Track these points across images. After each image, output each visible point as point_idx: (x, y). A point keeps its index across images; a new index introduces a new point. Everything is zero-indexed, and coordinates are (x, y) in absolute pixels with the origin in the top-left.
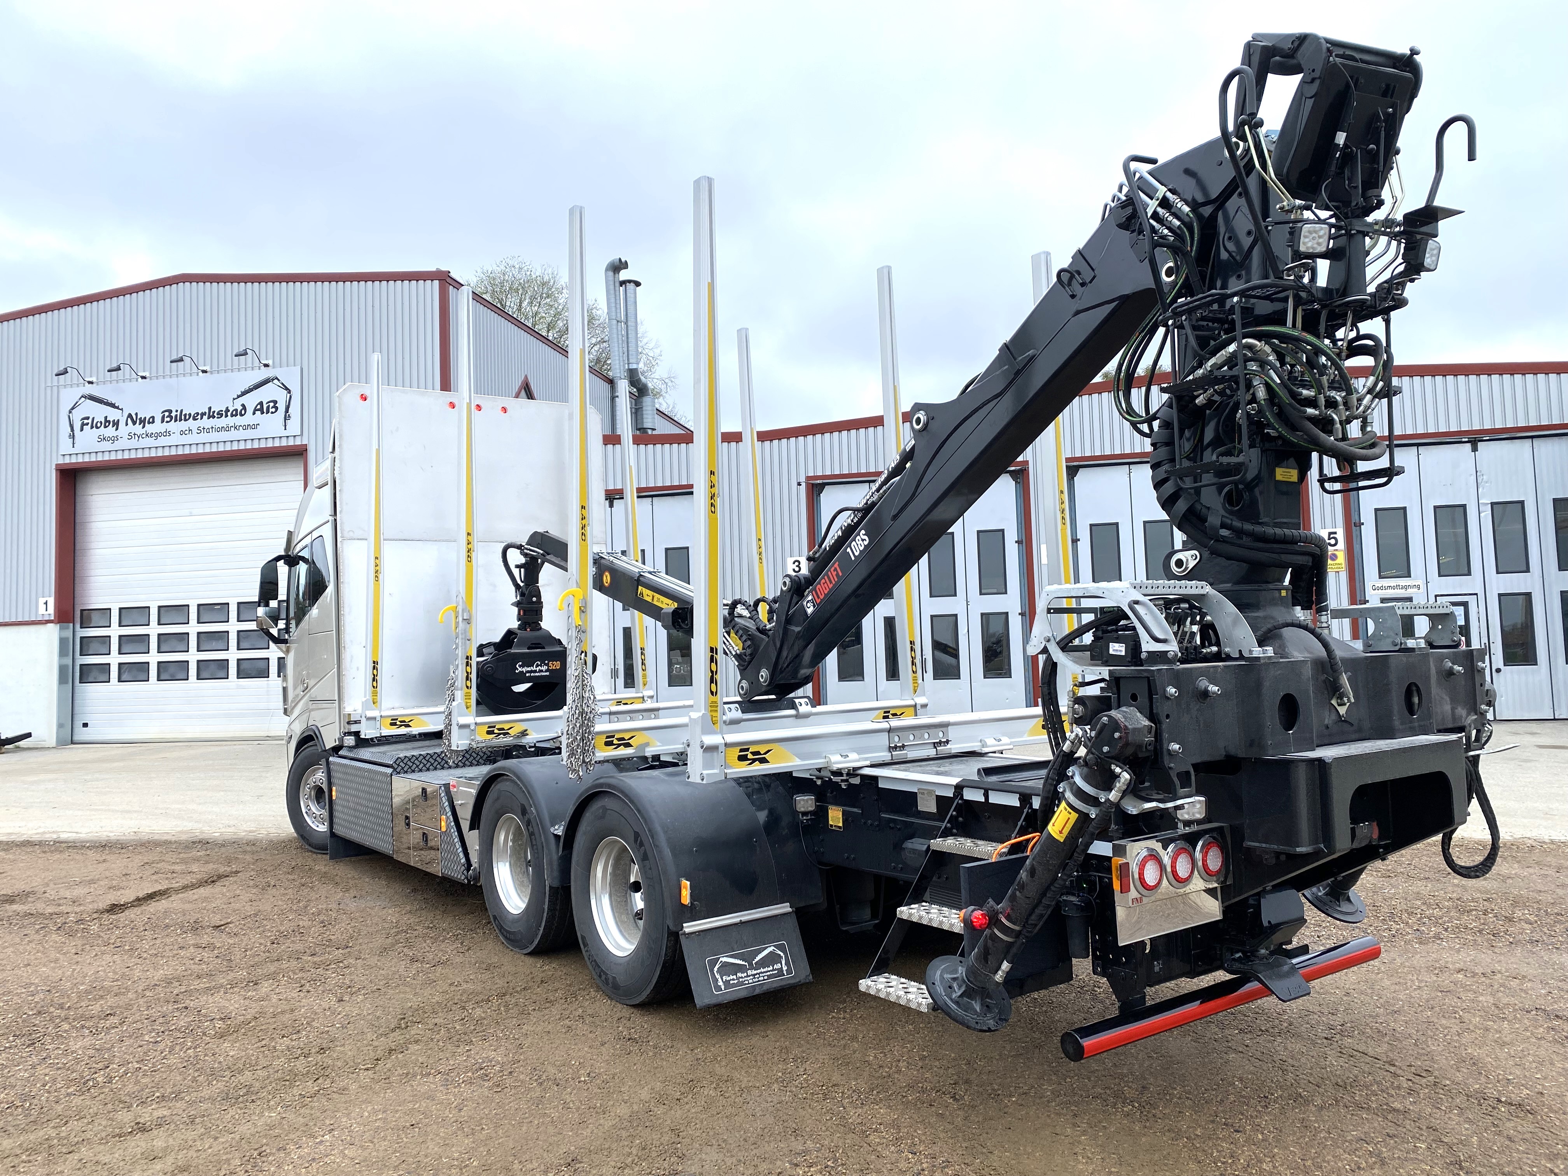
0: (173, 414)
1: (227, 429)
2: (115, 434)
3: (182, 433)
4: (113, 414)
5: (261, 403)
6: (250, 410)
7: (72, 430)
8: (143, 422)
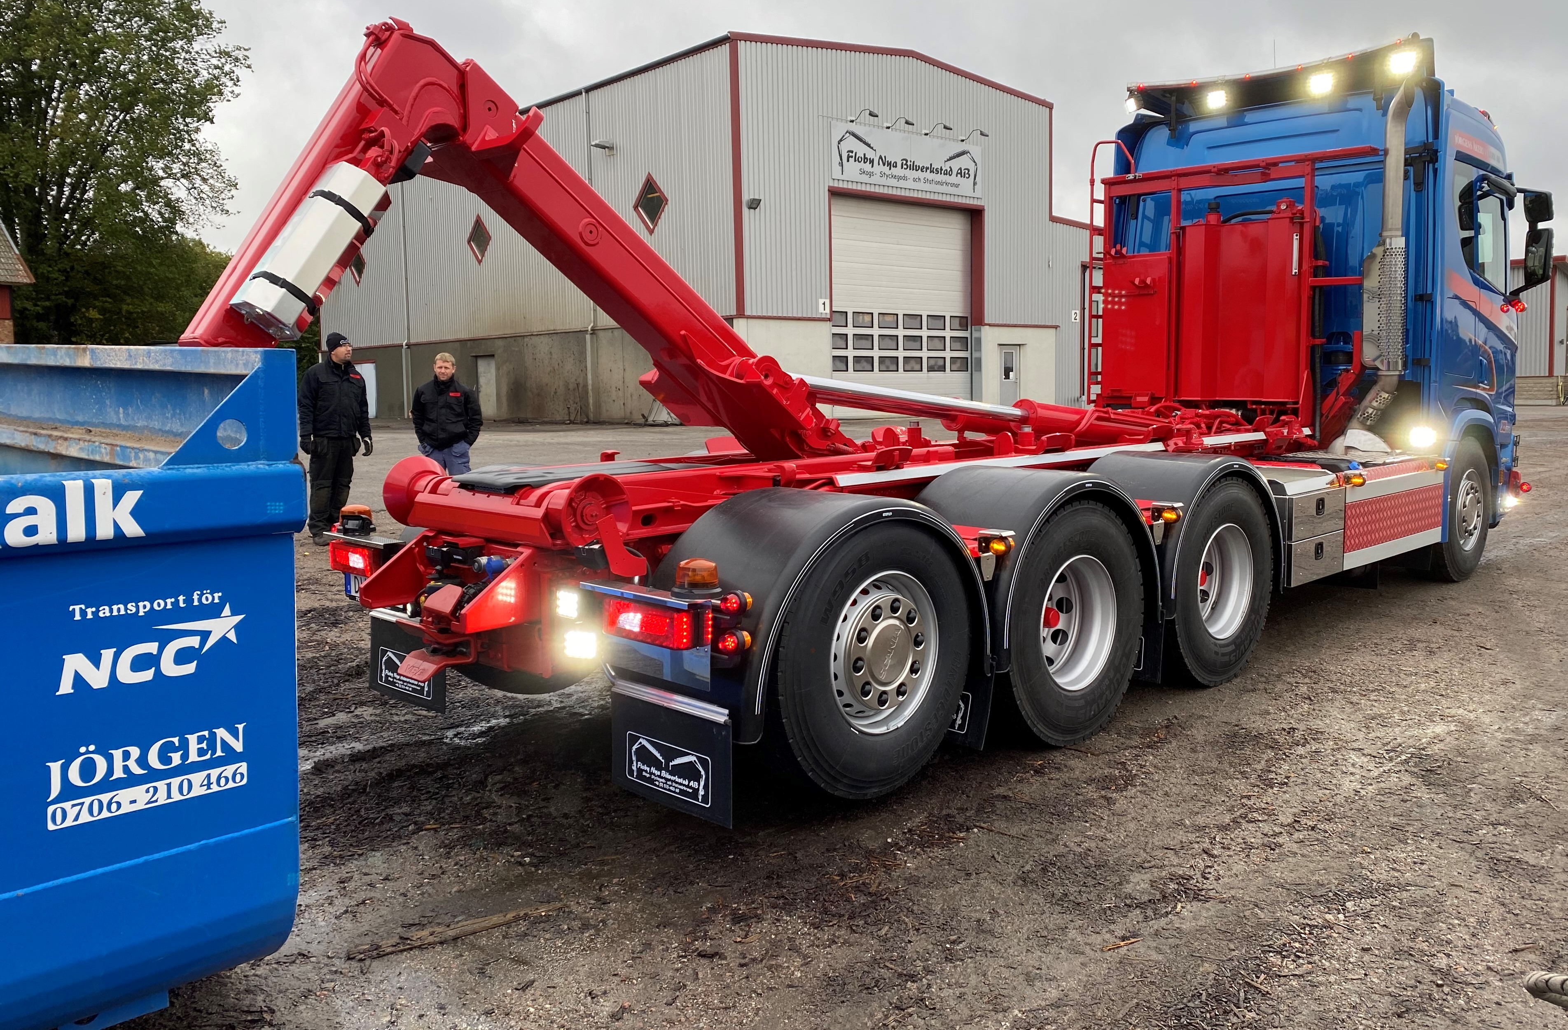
0: (909, 163)
1: (941, 183)
2: (871, 170)
3: (914, 180)
4: (870, 154)
5: (960, 169)
6: (955, 172)
7: (841, 159)
8: (889, 164)
